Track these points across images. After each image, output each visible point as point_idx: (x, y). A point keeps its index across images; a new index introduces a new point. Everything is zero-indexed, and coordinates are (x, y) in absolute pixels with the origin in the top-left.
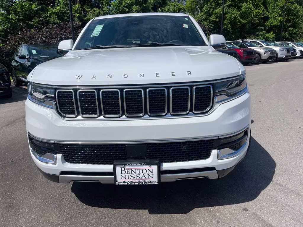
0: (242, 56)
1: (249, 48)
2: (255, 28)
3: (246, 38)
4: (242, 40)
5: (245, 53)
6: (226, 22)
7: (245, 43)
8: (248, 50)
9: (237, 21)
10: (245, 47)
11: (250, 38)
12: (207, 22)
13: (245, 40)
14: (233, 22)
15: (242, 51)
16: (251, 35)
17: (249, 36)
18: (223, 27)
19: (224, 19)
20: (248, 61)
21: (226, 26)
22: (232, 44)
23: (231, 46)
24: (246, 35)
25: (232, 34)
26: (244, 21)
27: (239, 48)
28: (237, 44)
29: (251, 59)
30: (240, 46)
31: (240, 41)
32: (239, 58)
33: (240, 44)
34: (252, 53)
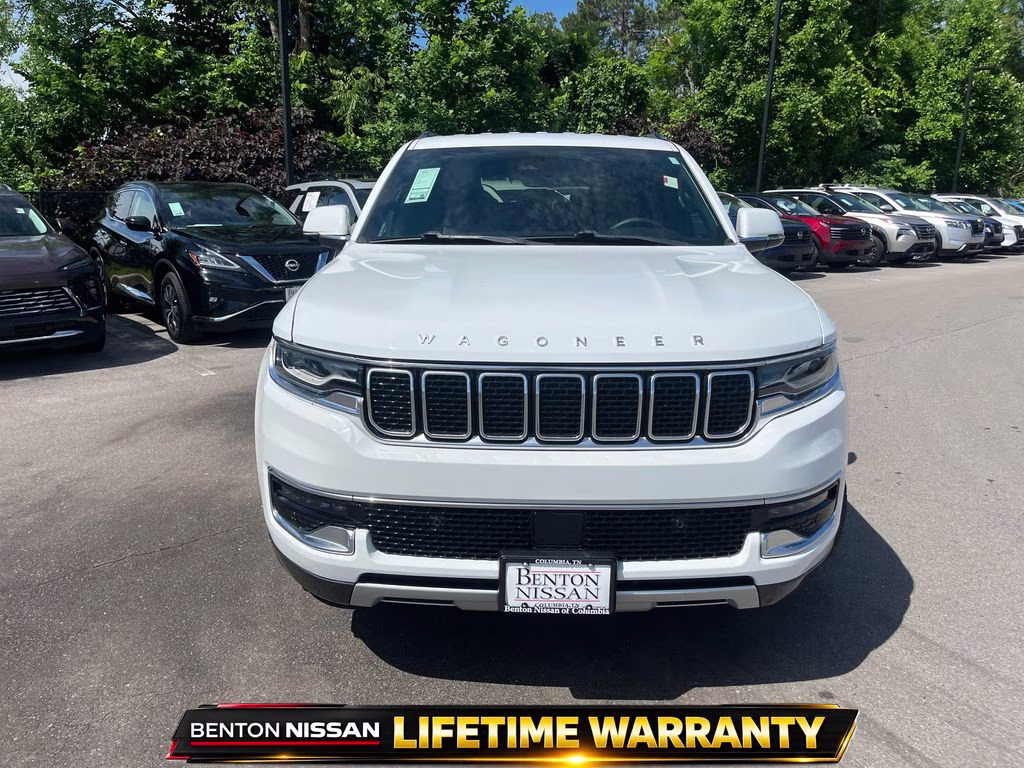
0: (826, 239)
1: (849, 214)
2: (868, 147)
3: (840, 182)
4: (828, 189)
5: (836, 233)
6: (777, 125)
7: (837, 197)
8: (846, 223)
9: (814, 124)
10: (836, 212)
11: (854, 179)
12: (715, 123)
13: (838, 189)
14: (801, 128)
15: (825, 225)
16: (856, 170)
17: (851, 173)
18: (766, 142)
19: (772, 117)
20: (844, 257)
21: (777, 139)
22: (795, 201)
23: (794, 206)
24: (840, 170)
25: (798, 163)
26: (834, 126)
27: (818, 214)
28: (809, 199)
29: (855, 253)
30: (820, 208)
31: (819, 189)
32: (816, 245)
33: (818, 201)
34: (857, 231)
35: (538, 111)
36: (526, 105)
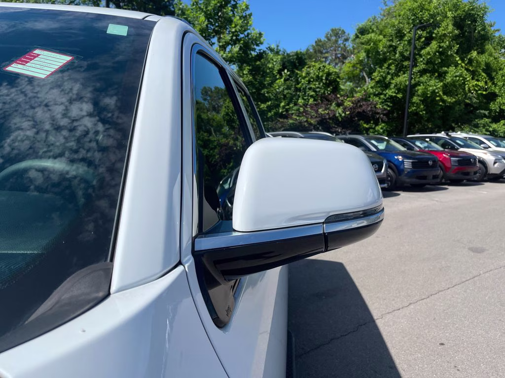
0: (448, 165)
1: (461, 150)
2: (471, 112)
3: (453, 131)
4: (447, 135)
5: (455, 161)
6: (415, 99)
7: (454, 139)
8: (461, 155)
9: (438, 98)
10: (453, 148)
11: (462, 130)
12: (380, 98)
13: (453, 135)
14: (429, 101)
15: (447, 157)
16: (463, 125)
17: (460, 127)
18: (408, 108)
19: (412, 95)
20: (460, 176)
21: (415, 107)
22: (427, 142)
23: (426, 144)
24: (453, 125)
25: (428, 121)
26: (449, 100)
27: (441, 149)
28: (436, 140)
29: (468, 174)
30: (443, 146)
31: (442, 135)
32: (441, 169)
33: (441, 142)
34: (468, 161)
35: (267, 88)
36: (260, 85)
